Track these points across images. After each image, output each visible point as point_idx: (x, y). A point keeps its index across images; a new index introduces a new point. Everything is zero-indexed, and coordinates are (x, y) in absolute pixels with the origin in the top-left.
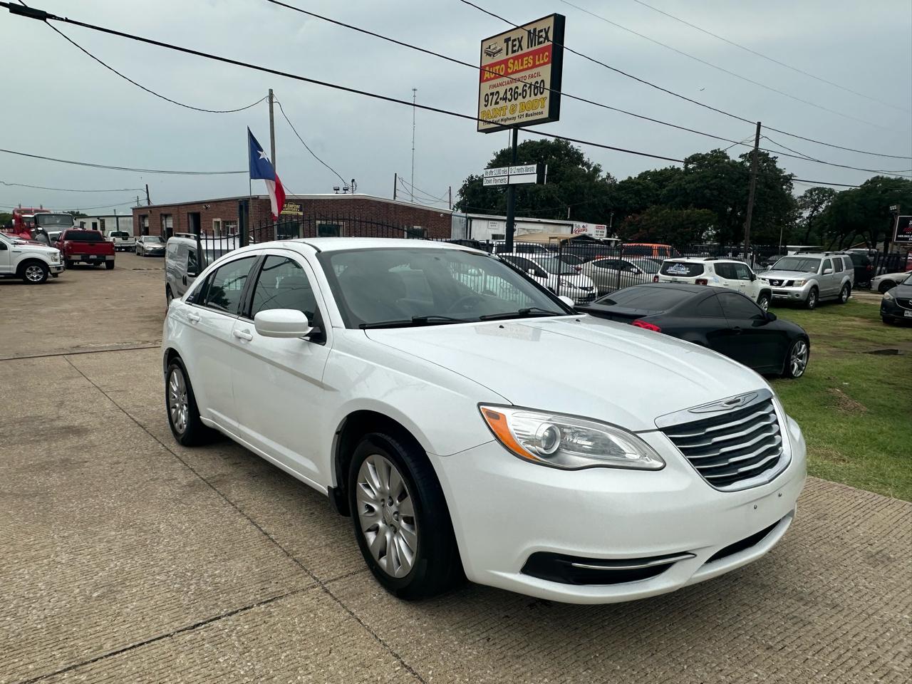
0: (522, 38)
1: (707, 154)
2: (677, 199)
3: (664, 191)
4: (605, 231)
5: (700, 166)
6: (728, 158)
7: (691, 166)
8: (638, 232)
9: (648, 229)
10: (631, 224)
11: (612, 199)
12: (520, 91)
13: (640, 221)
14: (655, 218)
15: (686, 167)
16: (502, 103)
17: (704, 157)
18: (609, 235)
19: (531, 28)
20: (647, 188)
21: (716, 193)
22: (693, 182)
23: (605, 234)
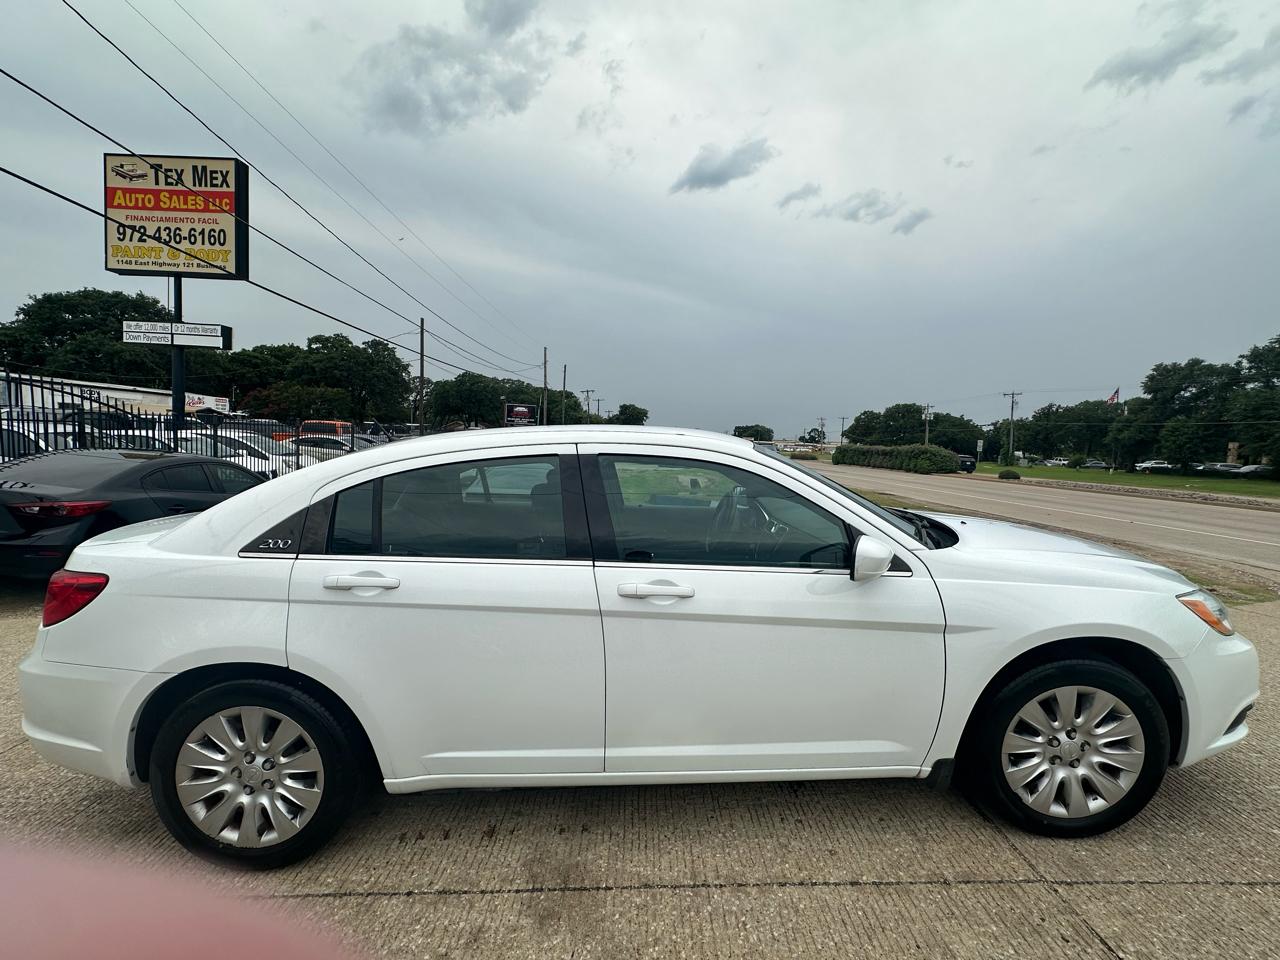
0: (182, 171)
1: (330, 337)
2: (303, 376)
3: (289, 367)
4: (228, 404)
5: (325, 347)
6: (351, 343)
7: (314, 346)
8: (267, 407)
9: (279, 405)
10: (256, 398)
11: (226, 370)
12: (185, 233)
13: (269, 396)
14: (285, 394)
15: (309, 346)
16: (151, 243)
17: (327, 339)
18: (233, 408)
19: (200, 164)
20: (267, 363)
21: (345, 374)
22: (321, 361)
23: (228, 408)
